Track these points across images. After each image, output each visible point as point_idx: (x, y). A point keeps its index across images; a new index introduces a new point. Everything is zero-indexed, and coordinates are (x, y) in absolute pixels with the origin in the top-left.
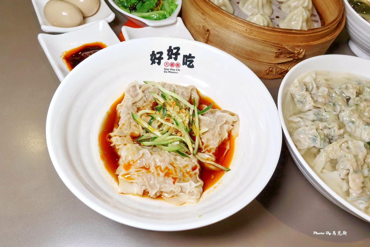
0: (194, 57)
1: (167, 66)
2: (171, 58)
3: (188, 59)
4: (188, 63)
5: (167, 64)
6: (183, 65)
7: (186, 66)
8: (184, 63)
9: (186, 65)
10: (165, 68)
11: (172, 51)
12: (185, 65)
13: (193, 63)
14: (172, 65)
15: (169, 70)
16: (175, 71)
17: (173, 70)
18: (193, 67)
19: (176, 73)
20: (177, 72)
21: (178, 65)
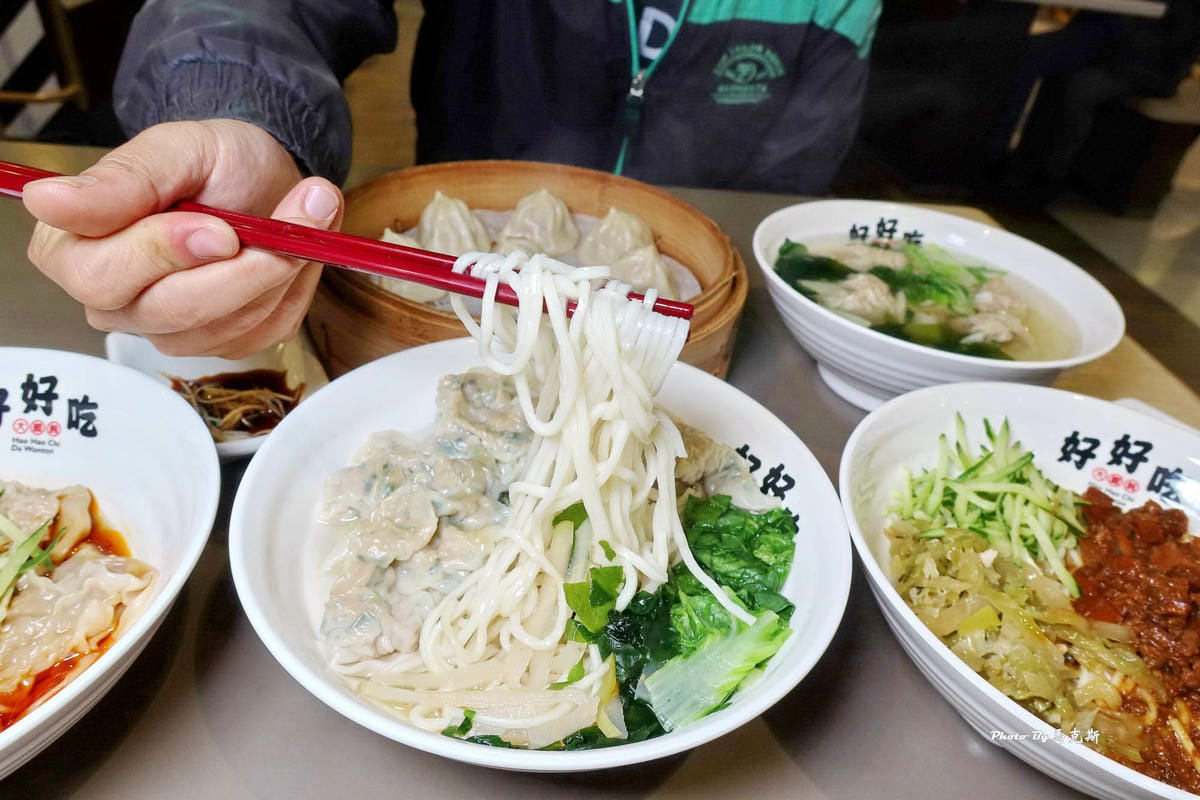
0: (94, 406)
1: (21, 430)
2: (34, 408)
4: (82, 423)
5: (21, 425)
7: (75, 433)
8: (72, 424)
9: (77, 427)
10: (17, 436)
11: (34, 387)
14: (37, 427)
16: (46, 447)
17: (39, 443)
18: (93, 433)
19: (48, 451)
20: (50, 448)
21: (54, 429)
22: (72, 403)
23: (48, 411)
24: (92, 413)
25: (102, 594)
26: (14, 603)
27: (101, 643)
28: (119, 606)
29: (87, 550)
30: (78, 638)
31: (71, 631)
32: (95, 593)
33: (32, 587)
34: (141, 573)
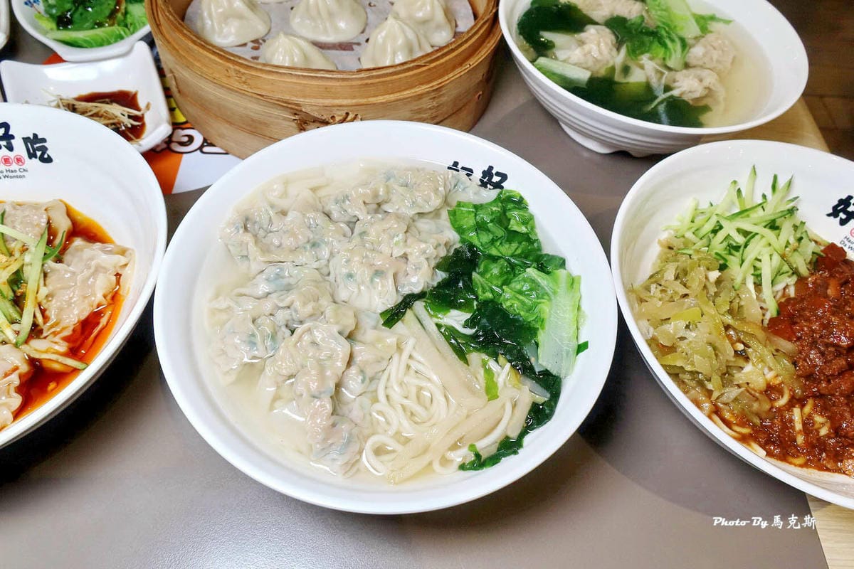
3: (35, 146)
4: (39, 153)
6: (30, 158)
7: (36, 161)
8: (32, 155)
9: (36, 157)
12: (34, 159)
13: (48, 152)
15: (5, 173)
16: (19, 174)
17: (12, 172)
18: (49, 160)
19: (20, 177)
20: (22, 174)
21: (19, 160)
22: (26, 140)
23: (10, 148)
24: (44, 146)
25: (105, 270)
26: (47, 282)
27: (113, 298)
28: (118, 275)
29: (78, 242)
30: (99, 297)
31: (94, 294)
32: (98, 269)
33: (52, 270)
34: (123, 252)
